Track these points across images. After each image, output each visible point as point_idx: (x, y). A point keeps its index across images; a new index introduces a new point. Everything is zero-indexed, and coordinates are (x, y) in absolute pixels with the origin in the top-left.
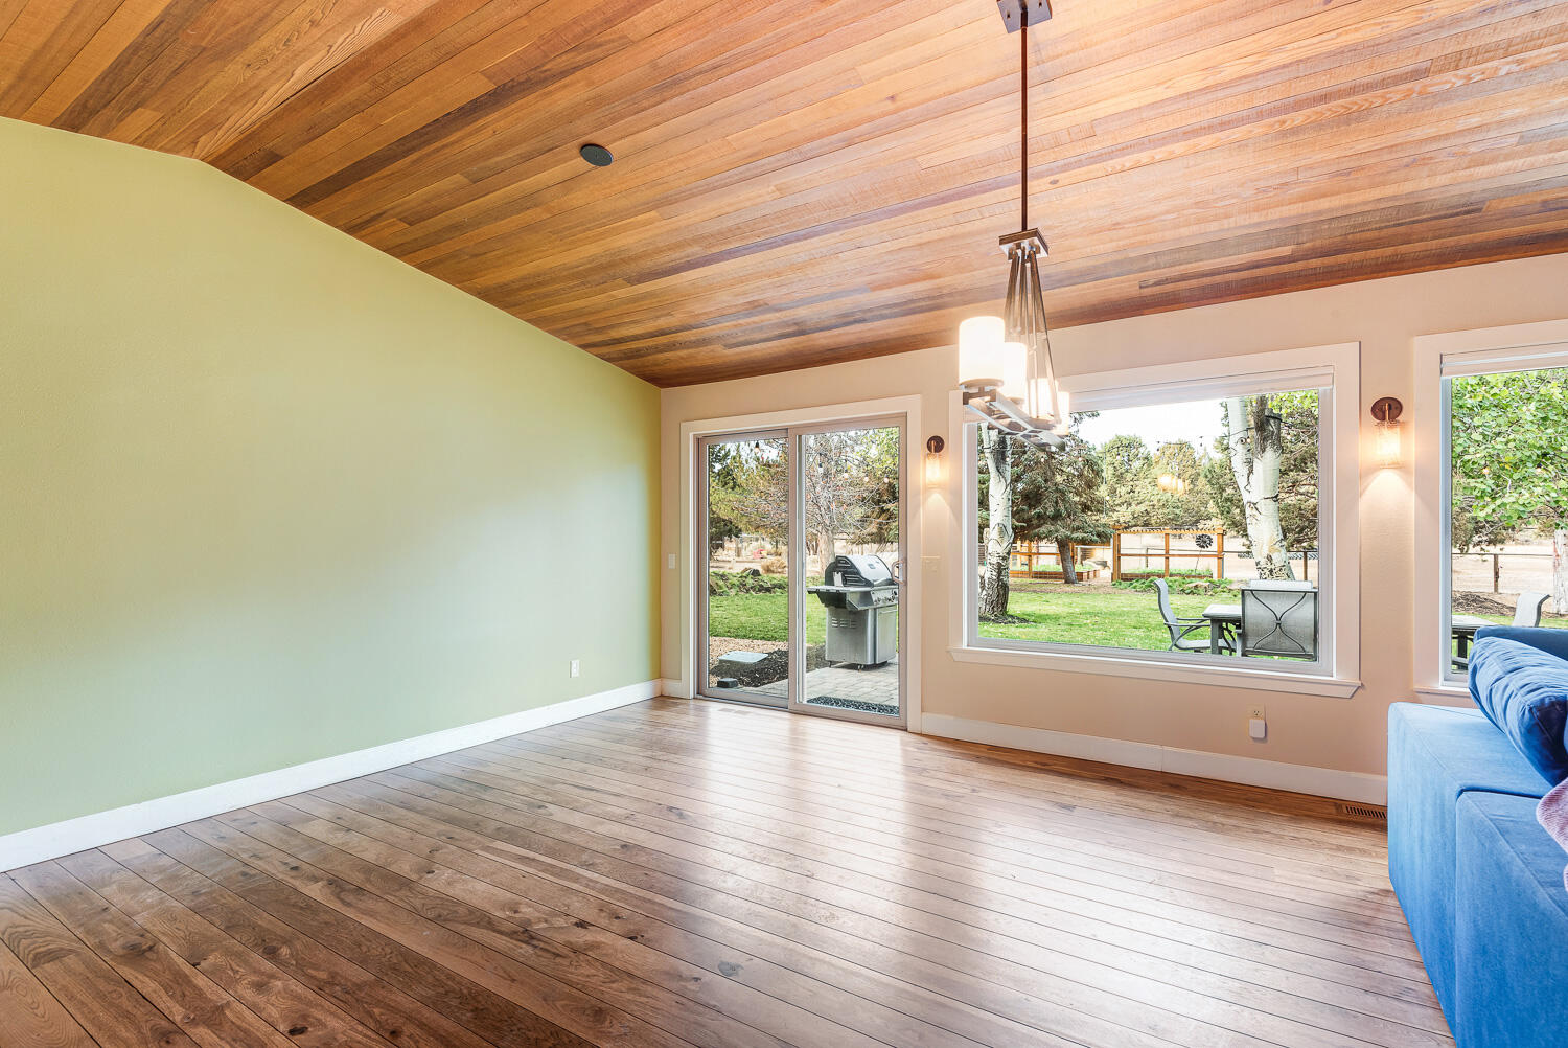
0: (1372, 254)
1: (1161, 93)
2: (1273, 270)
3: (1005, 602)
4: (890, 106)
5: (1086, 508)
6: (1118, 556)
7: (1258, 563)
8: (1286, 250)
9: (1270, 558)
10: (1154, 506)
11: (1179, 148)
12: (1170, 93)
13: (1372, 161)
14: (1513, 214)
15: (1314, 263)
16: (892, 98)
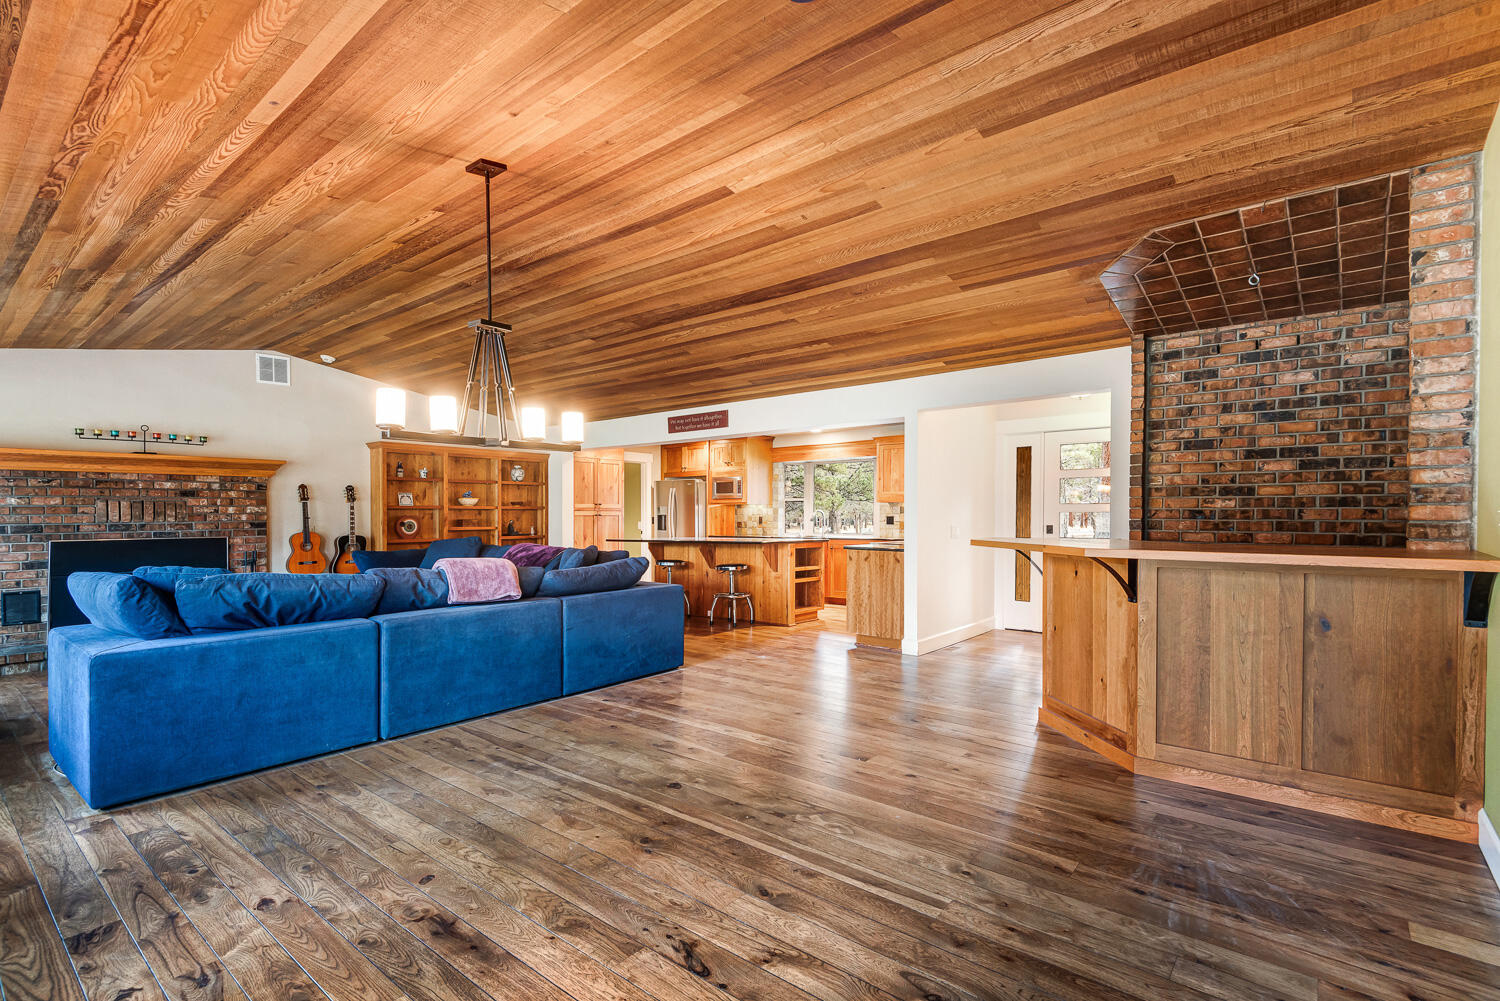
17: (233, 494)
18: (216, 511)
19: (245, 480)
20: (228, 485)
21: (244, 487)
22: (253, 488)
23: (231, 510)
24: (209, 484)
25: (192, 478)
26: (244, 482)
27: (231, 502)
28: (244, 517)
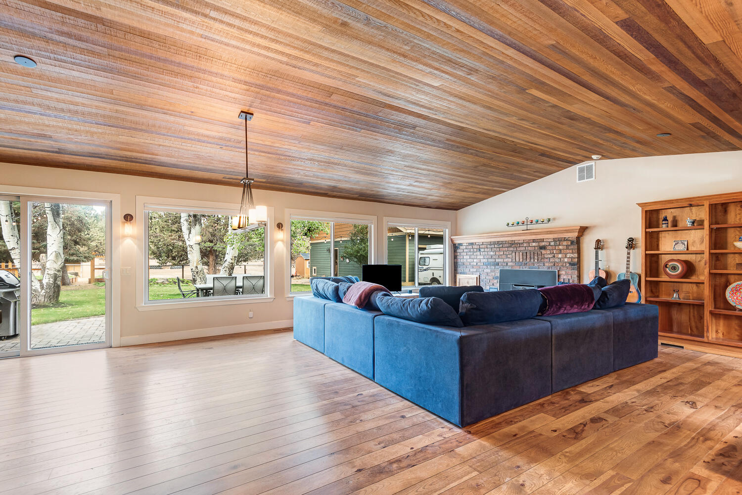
0: (280, 186)
1: (261, 142)
2: (259, 183)
3: (58, 296)
4: (190, 113)
5: (76, 243)
6: (93, 269)
7: (192, 269)
8: (264, 180)
9: (197, 267)
10: (101, 243)
11: (257, 153)
12: (263, 143)
13: (290, 169)
14: (306, 187)
15: (268, 185)
16: (192, 112)
17: (561, 247)
18: (554, 256)
19: (565, 239)
20: (558, 243)
21: (565, 243)
22: (569, 243)
23: (560, 256)
24: (549, 242)
25: (542, 240)
26: (565, 240)
27: (560, 251)
28: (566, 260)
